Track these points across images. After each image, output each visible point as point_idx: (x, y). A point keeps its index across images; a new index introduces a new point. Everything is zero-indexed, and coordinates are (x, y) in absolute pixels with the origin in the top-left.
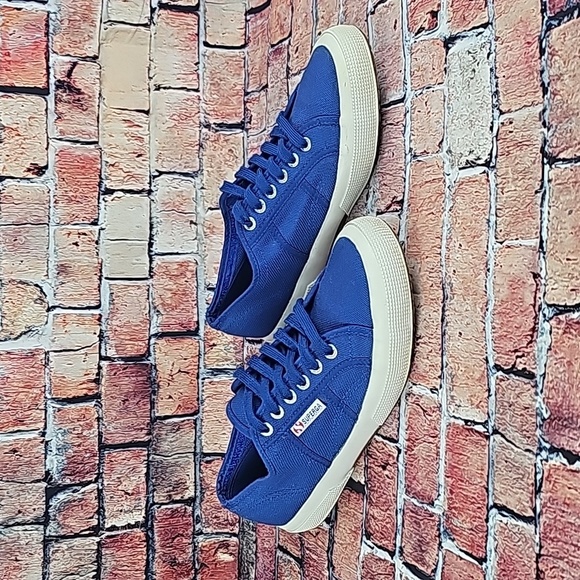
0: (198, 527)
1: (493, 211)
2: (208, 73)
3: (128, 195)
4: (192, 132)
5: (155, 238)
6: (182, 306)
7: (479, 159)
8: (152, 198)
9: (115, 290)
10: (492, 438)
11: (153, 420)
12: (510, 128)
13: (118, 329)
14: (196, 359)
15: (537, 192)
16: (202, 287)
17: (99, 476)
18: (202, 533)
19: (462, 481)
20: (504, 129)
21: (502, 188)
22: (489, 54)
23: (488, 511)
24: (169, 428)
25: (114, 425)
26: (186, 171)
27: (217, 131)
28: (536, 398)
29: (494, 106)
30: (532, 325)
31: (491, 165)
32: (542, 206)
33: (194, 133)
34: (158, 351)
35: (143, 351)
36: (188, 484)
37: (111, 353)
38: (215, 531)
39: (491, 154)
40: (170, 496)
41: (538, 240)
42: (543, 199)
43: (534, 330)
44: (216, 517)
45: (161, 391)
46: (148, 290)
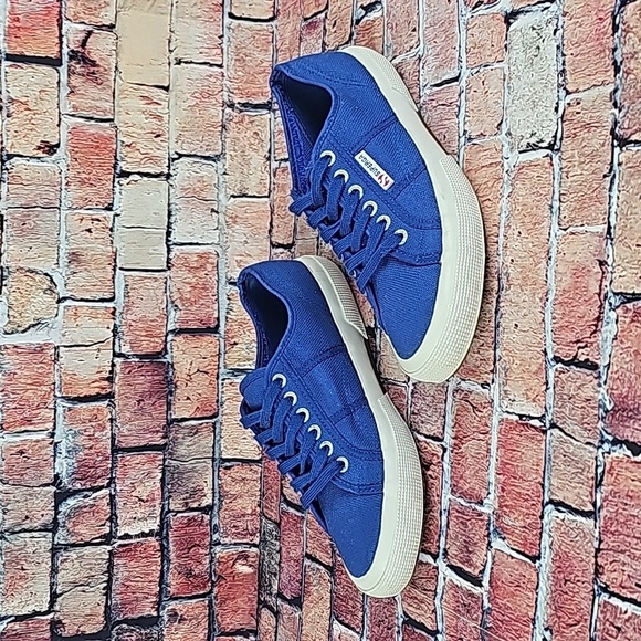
0: (215, 537)
1: (556, 196)
2: (232, 48)
3: (145, 179)
4: (214, 112)
5: (173, 226)
6: (202, 301)
7: (542, 141)
8: (171, 183)
9: (130, 282)
10: (549, 432)
11: (170, 423)
12: (577, 109)
13: (133, 324)
14: (216, 359)
15: (605, 176)
16: (223, 281)
17: (112, 480)
18: (219, 543)
19: (515, 478)
20: (570, 109)
21: (567, 173)
22: (555, 31)
23: (543, 508)
24: (187, 431)
25: (127, 426)
26: (207, 154)
27: (241, 111)
28: (599, 389)
29: (559, 86)
30: (597, 314)
31: (556, 147)
32: (610, 190)
33: (217, 113)
34: (175, 349)
35: (159, 349)
36: (205, 491)
37: (126, 349)
38: (233, 542)
39: (555, 137)
40: (187, 503)
41: (606, 226)
42: (612, 183)
43: (598, 319)
44: (234, 526)
45: (178, 391)
46: (166, 283)
